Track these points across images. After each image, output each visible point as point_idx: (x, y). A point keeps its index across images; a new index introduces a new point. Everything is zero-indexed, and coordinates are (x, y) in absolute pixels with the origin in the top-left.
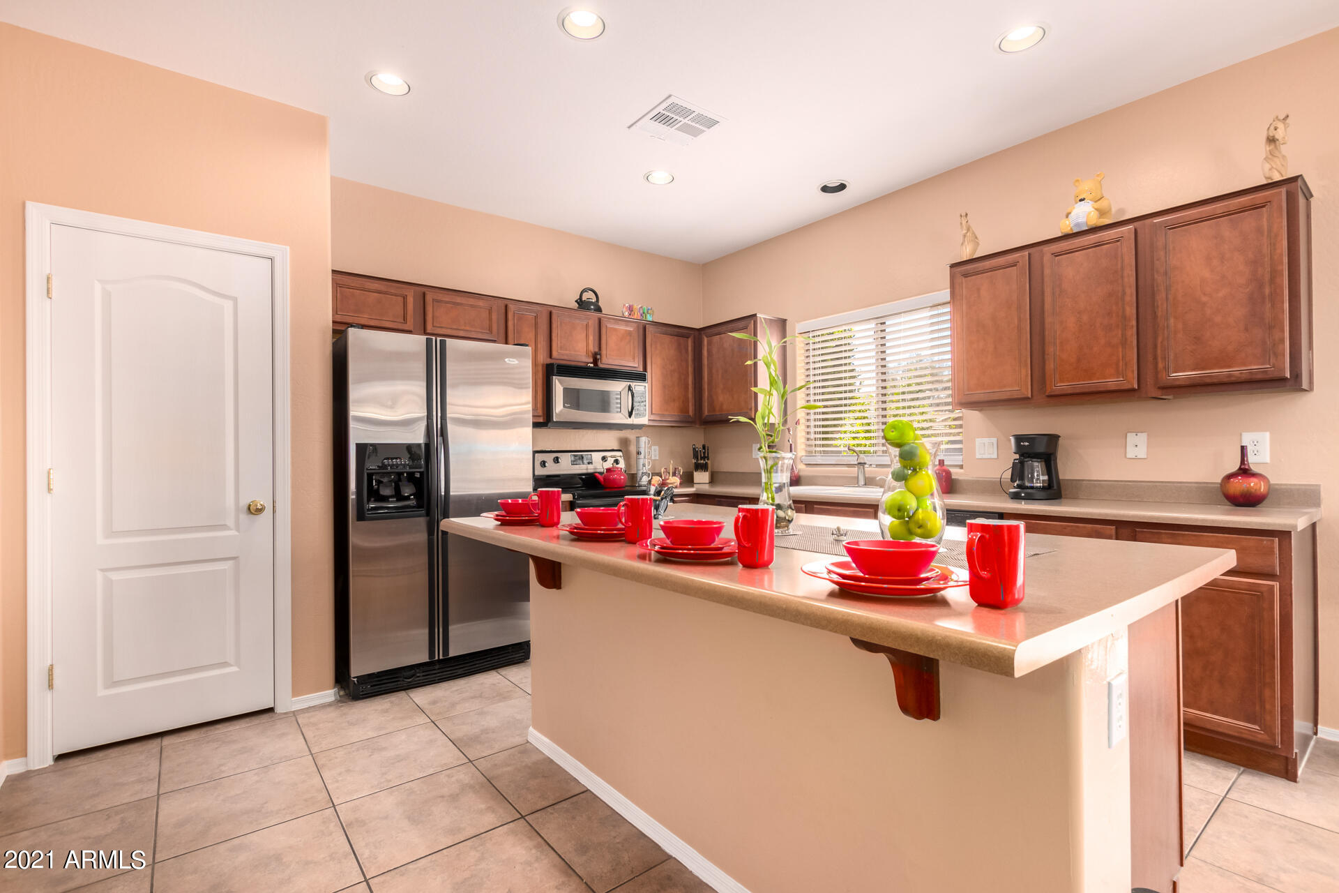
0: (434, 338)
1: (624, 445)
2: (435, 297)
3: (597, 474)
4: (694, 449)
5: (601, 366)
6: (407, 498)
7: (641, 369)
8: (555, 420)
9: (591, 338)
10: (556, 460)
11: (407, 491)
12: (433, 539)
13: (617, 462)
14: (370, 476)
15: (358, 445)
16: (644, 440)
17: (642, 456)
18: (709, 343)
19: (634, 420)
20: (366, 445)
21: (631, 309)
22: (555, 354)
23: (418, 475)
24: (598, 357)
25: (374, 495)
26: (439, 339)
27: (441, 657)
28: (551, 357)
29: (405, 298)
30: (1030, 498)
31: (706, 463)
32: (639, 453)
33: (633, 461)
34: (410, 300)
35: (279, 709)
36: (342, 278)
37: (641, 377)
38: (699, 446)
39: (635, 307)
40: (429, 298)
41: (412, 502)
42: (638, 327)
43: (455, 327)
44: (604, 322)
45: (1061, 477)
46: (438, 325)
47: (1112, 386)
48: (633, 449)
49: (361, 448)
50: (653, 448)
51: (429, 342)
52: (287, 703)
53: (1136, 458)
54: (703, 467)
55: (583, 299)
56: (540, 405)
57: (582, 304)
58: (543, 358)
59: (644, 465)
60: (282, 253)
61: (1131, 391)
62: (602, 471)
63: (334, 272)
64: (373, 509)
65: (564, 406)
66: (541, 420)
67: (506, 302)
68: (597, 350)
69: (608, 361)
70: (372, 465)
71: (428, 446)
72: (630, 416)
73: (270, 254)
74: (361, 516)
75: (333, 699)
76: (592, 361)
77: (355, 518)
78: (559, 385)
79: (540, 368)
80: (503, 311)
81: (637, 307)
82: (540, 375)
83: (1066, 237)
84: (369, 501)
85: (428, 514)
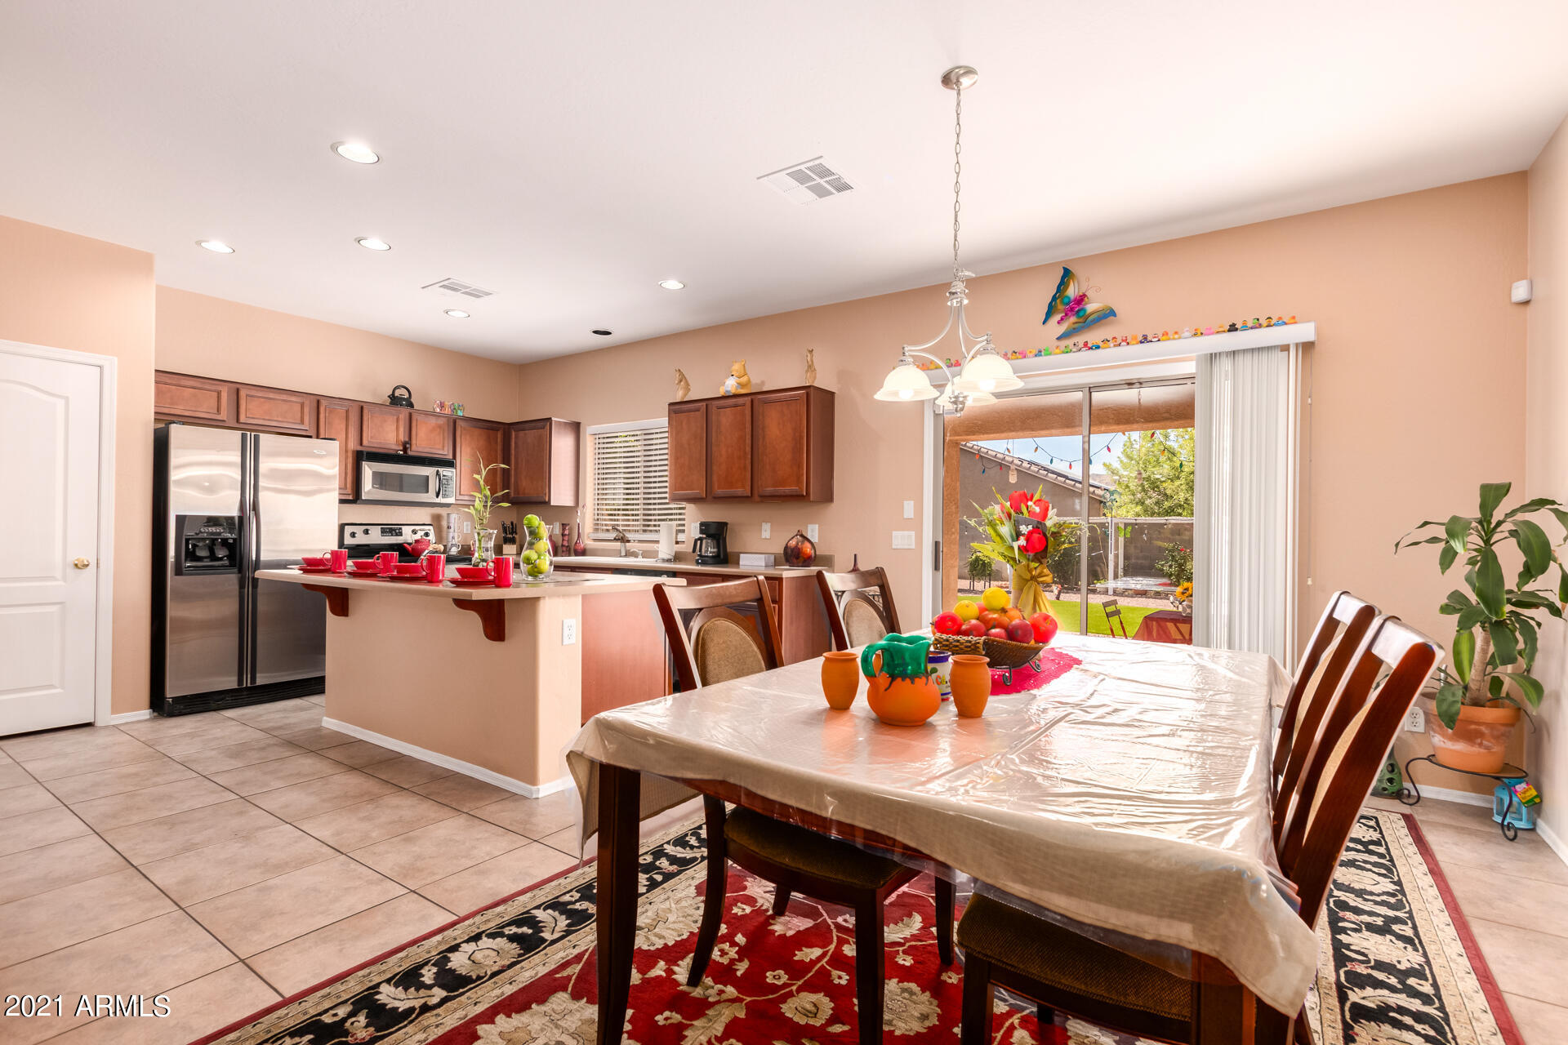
0: (249, 433)
1: (437, 519)
2: (248, 393)
3: (406, 545)
4: (503, 525)
5: (410, 453)
6: (221, 559)
7: (450, 457)
8: (363, 498)
9: (401, 430)
10: (366, 532)
11: (221, 553)
12: (244, 592)
13: (427, 534)
14: (187, 541)
15: (177, 517)
16: (454, 517)
17: (452, 530)
18: (516, 437)
19: (440, 500)
20: (185, 516)
21: (442, 406)
22: (365, 442)
23: (231, 541)
24: (408, 446)
25: (191, 555)
26: (253, 434)
27: (249, 685)
28: (361, 444)
29: (219, 393)
30: (704, 563)
31: (514, 537)
32: (449, 527)
33: (444, 534)
34: (224, 396)
35: (99, 724)
36: (164, 377)
37: (450, 464)
38: (508, 523)
39: (446, 403)
40: (243, 393)
41: (226, 562)
42: (448, 421)
43: (267, 418)
44: (415, 416)
45: (728, 550)
46: (251, 416)
47: (740, 494)
48: (444, 524)
49: (181, 520)
50: (465, 523)
51: (244, 437)
52: (105, 718)
53: (766, 539)
54: (512, 541)
55: (396, 395)
56: (349, 485)
57: (395, 400)
58: (353, 445)
59: (453, 538)
60: (111, 364)
61: (748, 497)
62: (410, 541)
63: (156, 371)
64: (189, 567)
65: (373, 487)
66: (351, 498)
67: (318, 398)
68: (407, 440)
69: (419, 447)
70: (189, 532)
71: (241, 518)
72: (437, 496)
73: (100, 363)
74: (179, 571)
75: (148, 717)
76: (401, 448)
77: (173, 573)
78: (368, 470)
79: (350, 455)
80: (315, 405)
81: (447, 404)
82: (350, 460)
83: (723, 397)
84: (186, 560)
85: (240, 571)
